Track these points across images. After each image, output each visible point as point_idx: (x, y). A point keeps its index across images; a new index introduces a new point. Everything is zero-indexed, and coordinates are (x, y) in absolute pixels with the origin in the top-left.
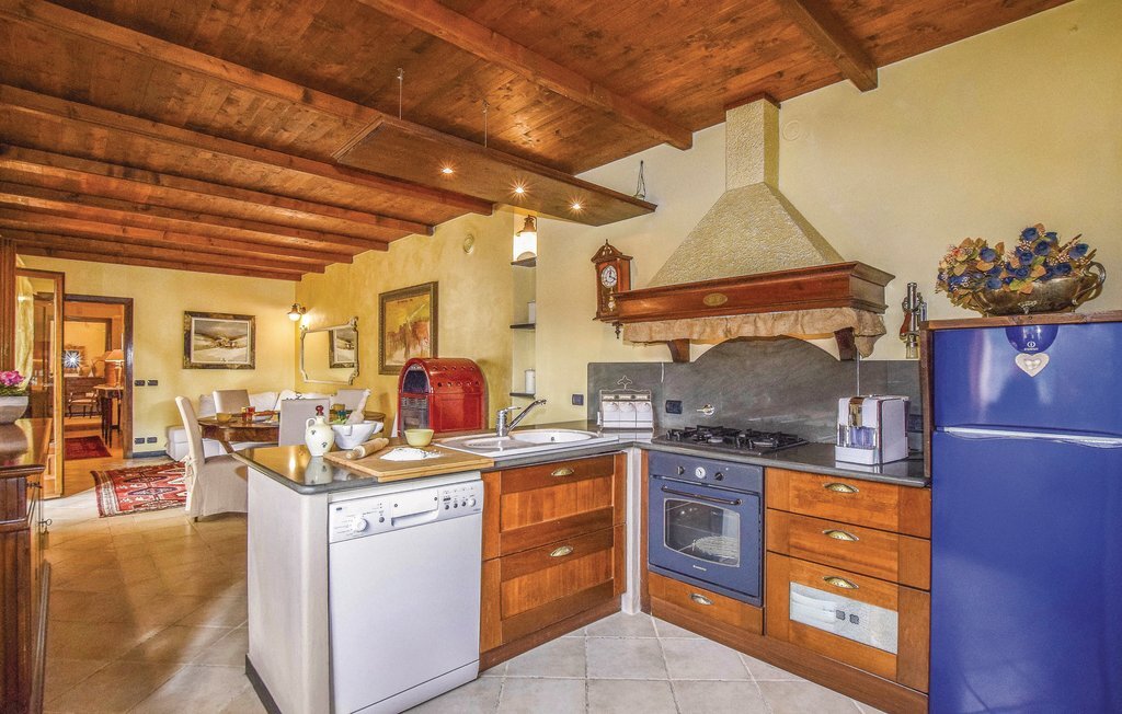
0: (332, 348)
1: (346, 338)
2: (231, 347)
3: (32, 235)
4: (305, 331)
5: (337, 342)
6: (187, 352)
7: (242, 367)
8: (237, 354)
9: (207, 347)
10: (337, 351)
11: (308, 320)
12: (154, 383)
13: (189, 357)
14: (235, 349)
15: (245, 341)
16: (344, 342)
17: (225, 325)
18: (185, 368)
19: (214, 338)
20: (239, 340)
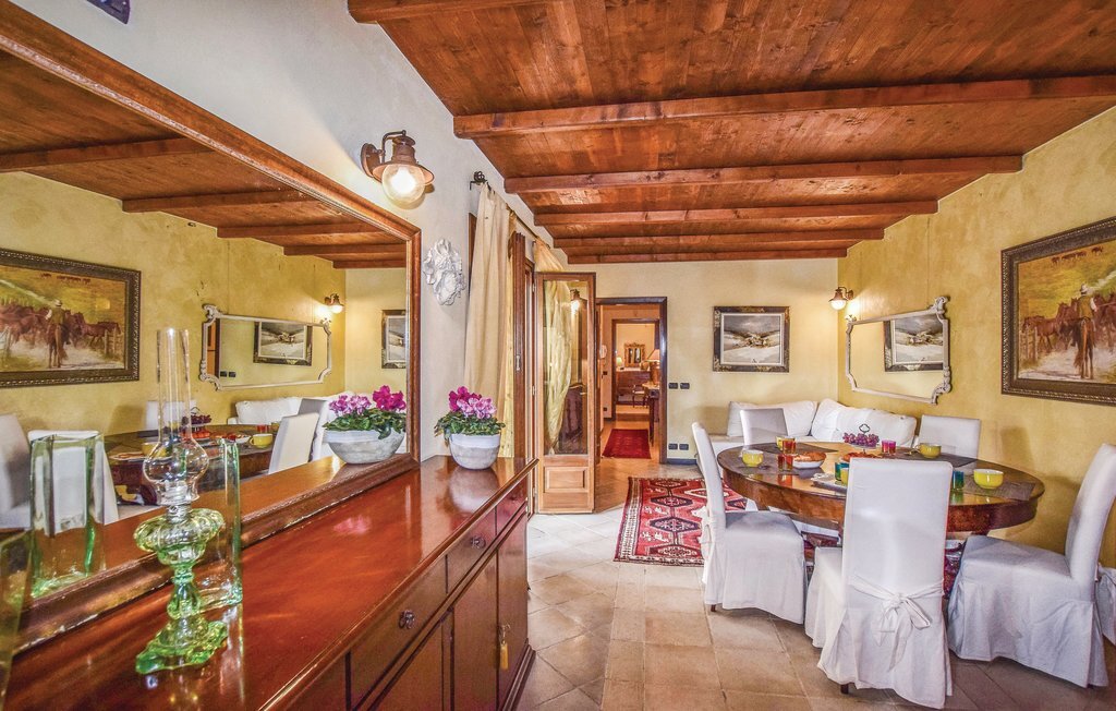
0: (888, 343)
1: (912, 329)
2: (762, 346)
3: (579, 241)
4: (854, 323)
5: (896, 335)
6: (717, 353)
7: (774, 369)
8: (770, 354)
9: (737, 346)
10: (898, 348)
11: (856, 307)
12: (686, 386)
13: (719, 358)
14: (766, 348)
15: (778, 338)
16: (905, 335)
17: (755, 320)
18: (715, 370)
19: (745, 335)
20: (770, 337)
